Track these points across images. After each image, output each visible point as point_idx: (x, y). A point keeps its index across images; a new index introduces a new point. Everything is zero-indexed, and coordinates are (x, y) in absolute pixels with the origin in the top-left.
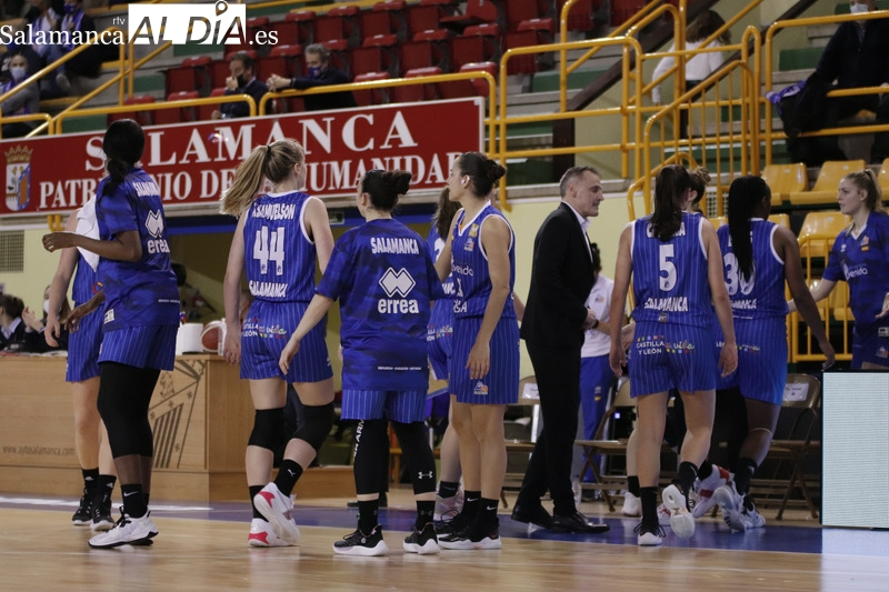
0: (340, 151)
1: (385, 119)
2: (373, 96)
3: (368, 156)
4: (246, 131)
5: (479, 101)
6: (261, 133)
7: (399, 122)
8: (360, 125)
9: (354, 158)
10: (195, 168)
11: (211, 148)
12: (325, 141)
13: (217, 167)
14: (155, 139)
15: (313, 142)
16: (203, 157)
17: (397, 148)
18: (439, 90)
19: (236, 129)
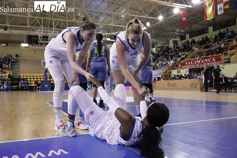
0: (208, 62)
1: (212, 59)
2: (210, 57)
3: (211, 62)
4: (200, 61)
5: (221, 57)
6: (201, 61)
7: (214, 59)
8: (210, 60)
9: (210, 62)
10: (195, 64)
11: (197, 62)
12: (207, 61)
13: (197, 64)
14: (192, 62)
15: (206, 61)
16: (196, 63)
17: (214, 61)
18: (217, 56)
19: (199, 61)
